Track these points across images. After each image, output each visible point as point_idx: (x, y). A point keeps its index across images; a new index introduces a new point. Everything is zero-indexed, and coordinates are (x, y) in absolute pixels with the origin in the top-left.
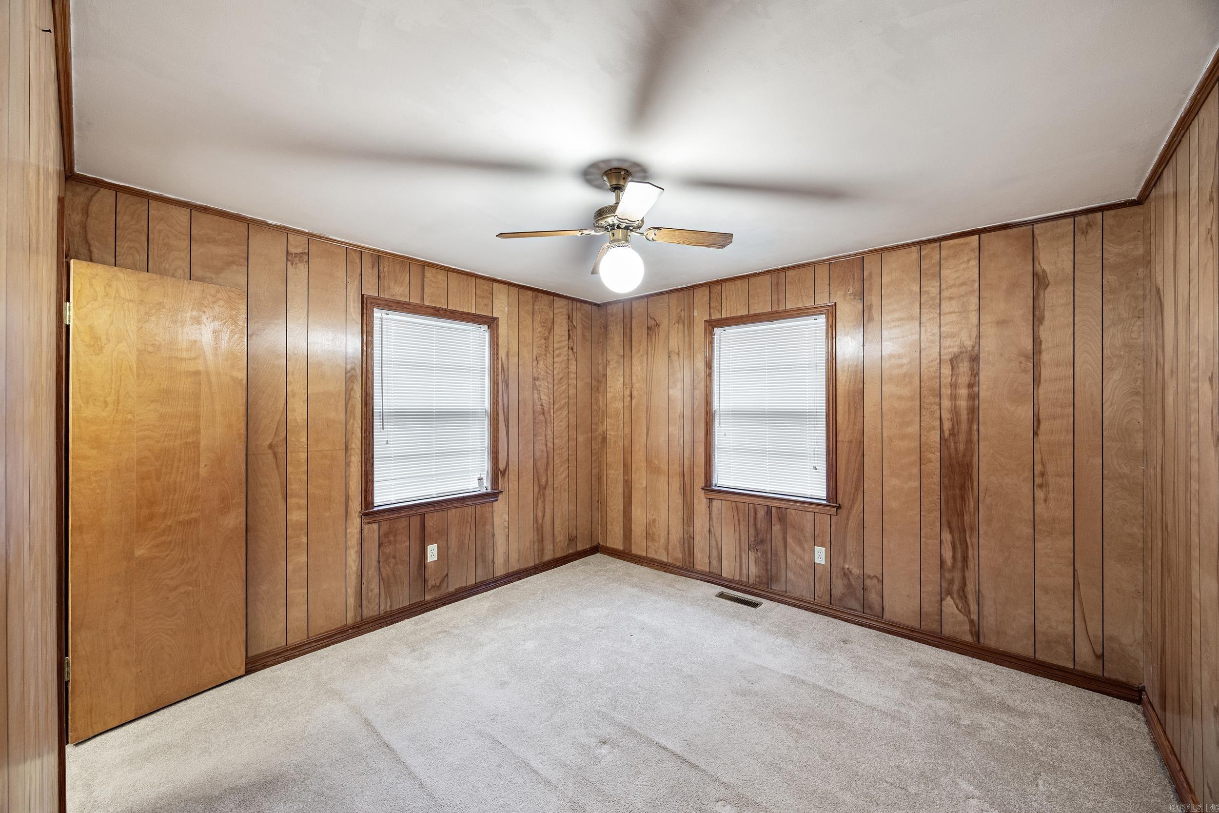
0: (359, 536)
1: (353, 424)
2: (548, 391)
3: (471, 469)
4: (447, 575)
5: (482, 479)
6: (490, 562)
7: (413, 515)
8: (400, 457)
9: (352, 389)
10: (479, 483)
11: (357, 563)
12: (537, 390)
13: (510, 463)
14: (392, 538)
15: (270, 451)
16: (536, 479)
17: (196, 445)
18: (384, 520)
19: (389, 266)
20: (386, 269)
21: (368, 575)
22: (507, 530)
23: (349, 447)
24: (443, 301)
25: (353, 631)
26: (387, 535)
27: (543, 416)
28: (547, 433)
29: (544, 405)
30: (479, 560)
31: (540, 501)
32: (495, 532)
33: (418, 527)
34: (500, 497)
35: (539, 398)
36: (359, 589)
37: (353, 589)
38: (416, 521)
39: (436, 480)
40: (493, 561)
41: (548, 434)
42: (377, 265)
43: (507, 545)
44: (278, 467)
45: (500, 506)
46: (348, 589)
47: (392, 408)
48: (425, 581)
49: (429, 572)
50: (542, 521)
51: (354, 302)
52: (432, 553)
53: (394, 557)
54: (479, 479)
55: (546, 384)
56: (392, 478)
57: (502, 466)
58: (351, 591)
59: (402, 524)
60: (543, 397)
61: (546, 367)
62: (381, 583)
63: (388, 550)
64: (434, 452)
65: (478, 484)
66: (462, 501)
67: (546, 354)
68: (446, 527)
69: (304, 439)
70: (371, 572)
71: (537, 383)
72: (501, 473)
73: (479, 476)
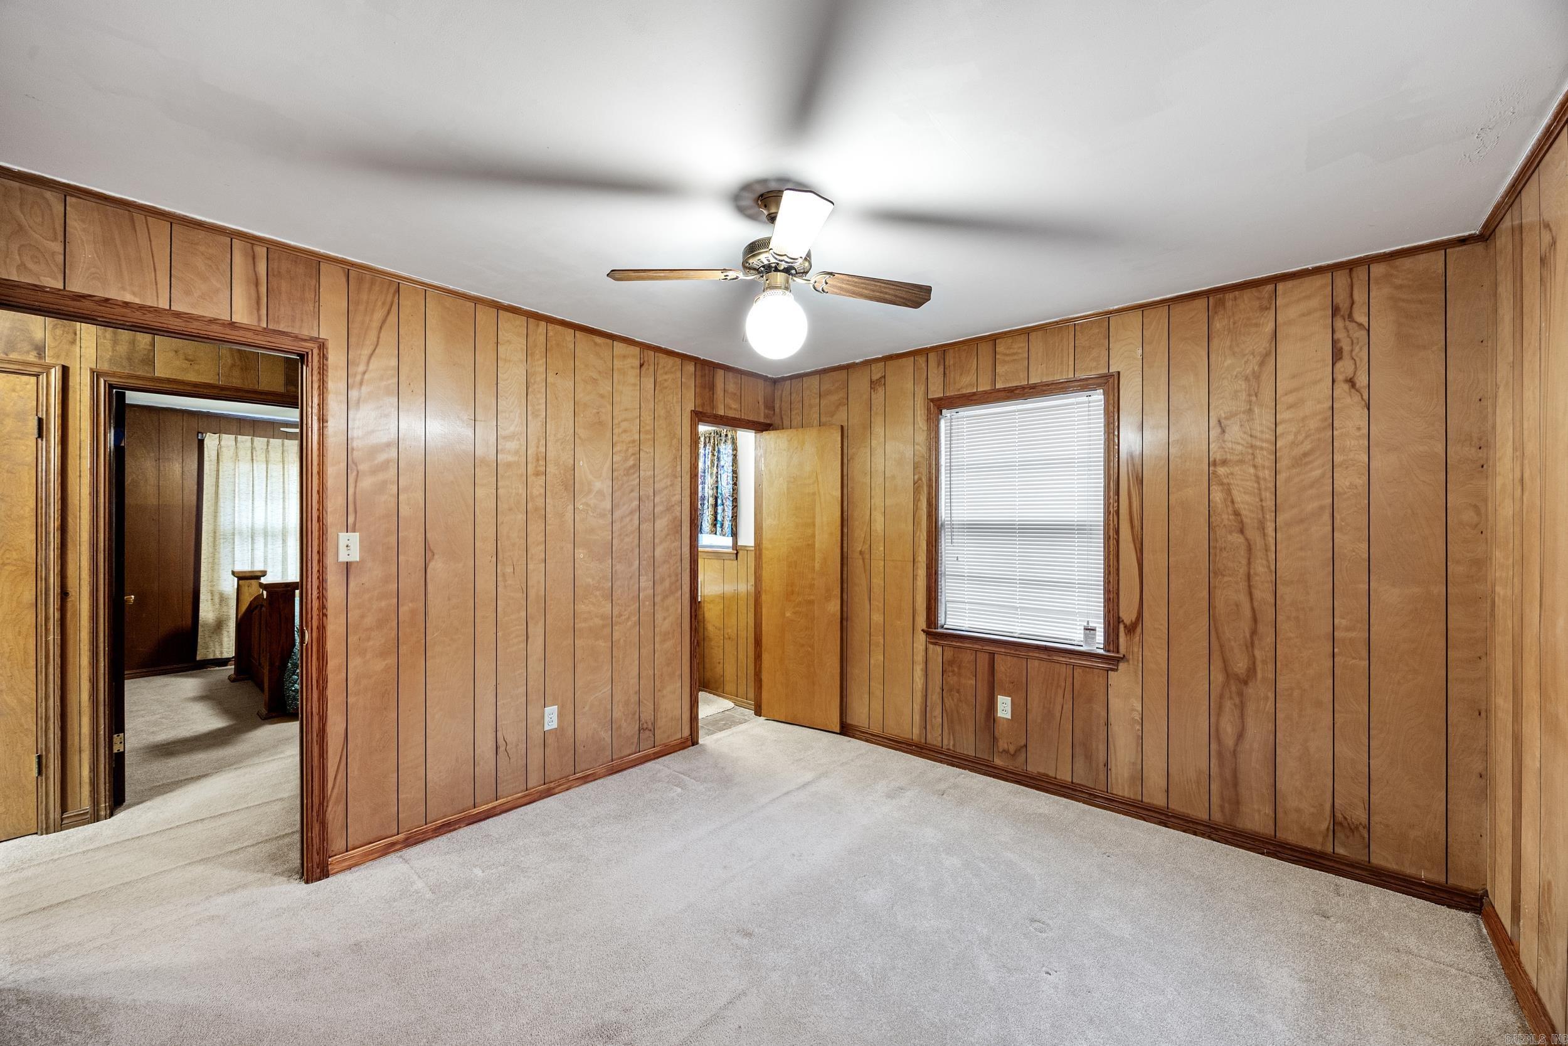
0: (924, 653)
1: (920, 536)
2: (1256, 485)
3: (1077, 611)
4: (1026, 746)
5: (1094, 630)
6: (1101, 765)
7: (981, 651)
8: (973, 578)
9: (919, 500)
10: (1085, 634)
11: (922, 681)
12: (1222, 484)
13: (1146, 614)
14: (956, 669)
15: (860, 557)
16: (1216, 656)
17: (811, 546)
18: (950, 646)
19: (954, 357)
20: (952, 362)
21: (932, 698)
22: (1138, 727)
23: (916, 560)
24: (1022, 376)
25: (916, 749)
26: (951, 663)
27: (1241, 536)
28: (1252, 572)
29: (1243, 512)
30: (1077, 750)
31: (1228, 705)
32: (1112, 719)
33: (987, 666)
34: (1122, 666)
35: (1225, 500)
36: (923, 710)
37: (919, 707)
38: (983, 659)
39: (1021, 615)
40: (1106, 764)
41: (1256, 574)
42: (942, 361)
43: (1137, 752)
44: (865, 572)
45: (1122, 680)
46: (915, 705)
47: (965, 519)
48: (994, 739)
49: (1000, 729)
50: (1236, 745)
51: (921, 410)
52: (1004, 707)
53: (958, 691)
54: (1087, 629)
55: (1252, 470)
56: (966, 601)
57: (1128, 614)
58: (917, 708)
59: (967, 657)
60: (1239, 497)
61: (1251, 436)
62: (945, 715)
63: (953, 680)
64: (1018, 578)
65: (1082, 636)
66: (1048, 652)
67: (1250, 411)
68: (1024, 680)
69: (882, 548)
70: (935, 697)
71: (1221, 470)
72: (1125, 627)
73: (1085, 624)
